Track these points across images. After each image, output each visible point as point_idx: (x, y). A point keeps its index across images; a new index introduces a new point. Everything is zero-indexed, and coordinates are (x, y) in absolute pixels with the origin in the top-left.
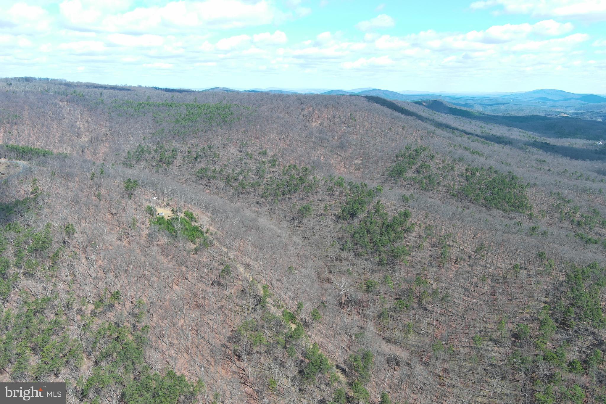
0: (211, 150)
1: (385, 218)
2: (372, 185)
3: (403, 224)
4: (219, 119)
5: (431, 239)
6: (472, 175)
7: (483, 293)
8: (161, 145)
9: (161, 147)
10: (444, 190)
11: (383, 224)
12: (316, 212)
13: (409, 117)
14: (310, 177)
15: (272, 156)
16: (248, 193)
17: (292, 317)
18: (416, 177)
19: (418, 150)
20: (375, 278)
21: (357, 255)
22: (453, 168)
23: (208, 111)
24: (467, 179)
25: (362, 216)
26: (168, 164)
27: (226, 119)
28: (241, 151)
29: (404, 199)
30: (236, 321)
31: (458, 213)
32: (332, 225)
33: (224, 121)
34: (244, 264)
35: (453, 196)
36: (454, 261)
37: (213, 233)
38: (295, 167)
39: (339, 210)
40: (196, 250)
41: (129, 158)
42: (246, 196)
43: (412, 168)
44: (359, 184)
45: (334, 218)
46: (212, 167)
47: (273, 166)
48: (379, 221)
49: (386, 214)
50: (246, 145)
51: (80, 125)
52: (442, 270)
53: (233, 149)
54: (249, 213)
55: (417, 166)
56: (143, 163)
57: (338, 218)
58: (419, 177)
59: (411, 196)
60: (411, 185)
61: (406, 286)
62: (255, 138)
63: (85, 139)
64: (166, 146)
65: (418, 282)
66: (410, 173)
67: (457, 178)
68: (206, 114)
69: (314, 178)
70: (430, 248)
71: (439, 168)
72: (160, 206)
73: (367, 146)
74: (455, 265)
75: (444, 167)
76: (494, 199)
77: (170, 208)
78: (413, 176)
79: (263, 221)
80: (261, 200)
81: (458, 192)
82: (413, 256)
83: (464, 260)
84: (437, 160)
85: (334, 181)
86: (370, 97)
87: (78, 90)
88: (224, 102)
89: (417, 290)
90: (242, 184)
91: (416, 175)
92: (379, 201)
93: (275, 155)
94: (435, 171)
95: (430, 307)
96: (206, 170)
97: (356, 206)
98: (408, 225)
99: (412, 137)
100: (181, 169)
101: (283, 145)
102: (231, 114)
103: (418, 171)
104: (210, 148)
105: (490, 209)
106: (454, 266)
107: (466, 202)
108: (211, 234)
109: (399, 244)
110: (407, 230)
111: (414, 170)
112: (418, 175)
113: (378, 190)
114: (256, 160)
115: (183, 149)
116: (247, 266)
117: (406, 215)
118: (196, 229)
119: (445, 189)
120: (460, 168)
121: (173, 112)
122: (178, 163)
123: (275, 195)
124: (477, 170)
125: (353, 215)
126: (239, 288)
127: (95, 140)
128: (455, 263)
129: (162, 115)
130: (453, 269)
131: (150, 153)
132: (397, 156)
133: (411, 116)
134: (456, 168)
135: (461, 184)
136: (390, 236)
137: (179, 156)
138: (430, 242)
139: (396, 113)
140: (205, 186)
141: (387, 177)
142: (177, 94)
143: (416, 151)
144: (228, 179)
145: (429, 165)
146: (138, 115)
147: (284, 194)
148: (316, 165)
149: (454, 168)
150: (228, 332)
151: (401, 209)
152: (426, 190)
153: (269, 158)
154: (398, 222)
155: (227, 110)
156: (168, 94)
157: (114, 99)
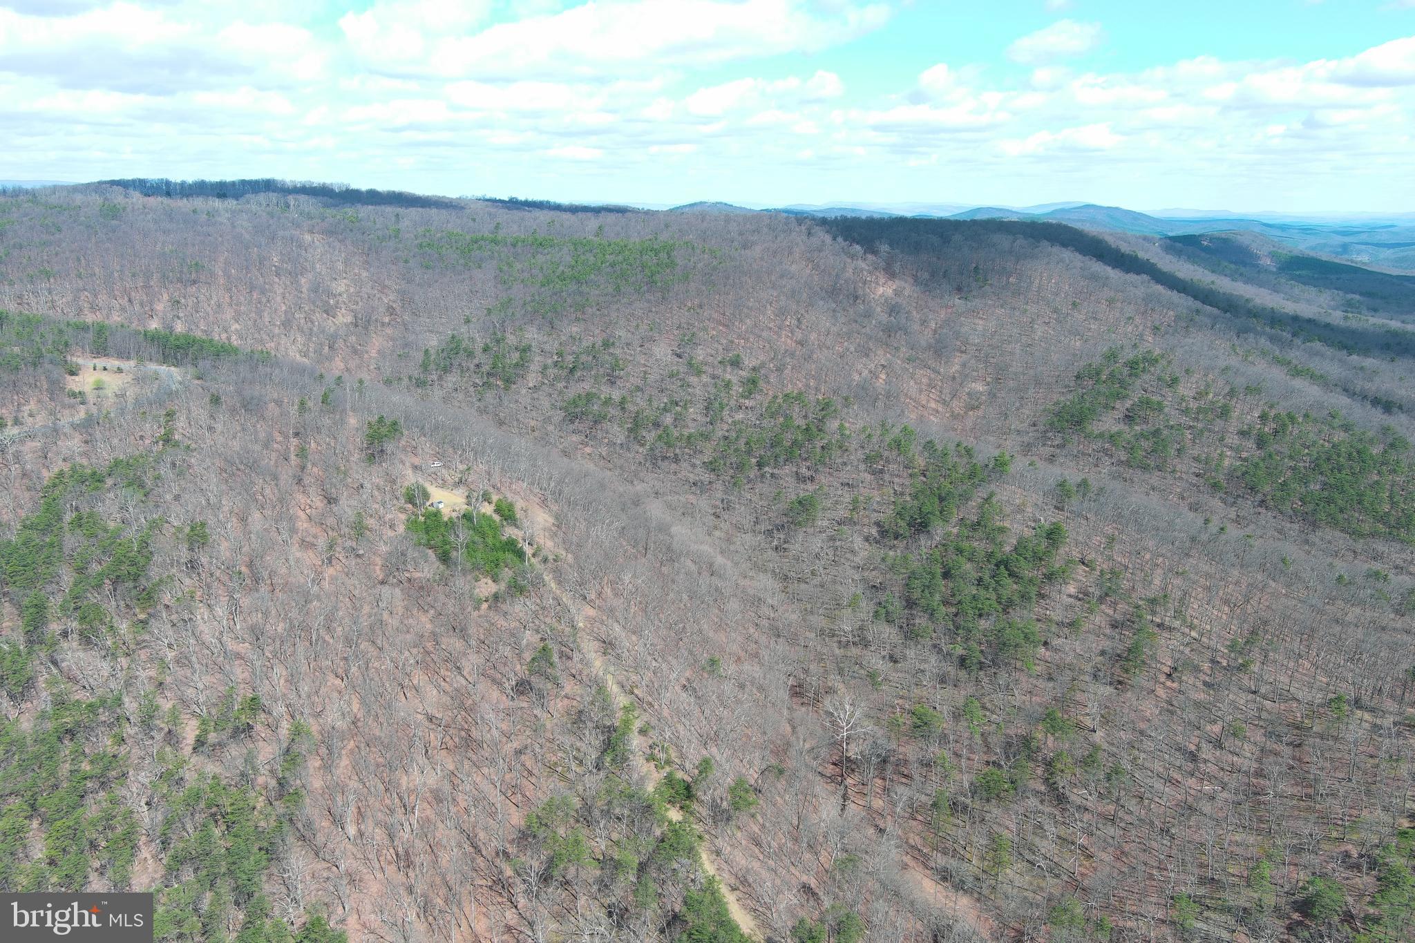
0: (611, 350)
1: (999, 540)
2: (986, 451)
3: (1041, 559)
4: (640, 277)
5: (1114, 604)
7: (1235, 770)
8: (499, 335)
9: (498, 341)
10: (1193, 470)
11: (990, 556)
12: (828, 514)
13: (1132, 277)
14: (833, 425)
15: (754, 369)
16: (676, 460)
17: (685, 793)
18: (1119, 434)
19: (1137, 363)
21: (910, 634)
24: (1261, 443)
25: (940, 530)
26: (508, 381)
27: (657, 278)
28: (679, 356)
32: (863, 551)
35: (1215, 486)
36: (1167, 670)
38: (799, 397)
39: (890, 512)
40: (496, 597)
41: (425, 367)
42: (674, 466)
43: (1113, 408)
44: (951, 446)
45: (874, 531)
46: (605, 391)
47: (749, 394)
49: (1002, 530)
50: (692, 341)
52: (1129, 694)
53: (662, 351)
55: (1128, 404)
57: (883, 533)
58: (1128, 432)
59: (1084, 484)
60: (1105, 451)
61: (1018, 728)
62: (719, 323)
63: (344, 318)
64: (511, 339)
65: (1050, 720)
66: (1109, 423)
67: (1232, 439)
69: (841, 427)
71: (1186, 412)
72: (444, 485)
74: (1169, 683)
75: (1199, 411)
76: (1329, 501)
77: (466, 488)
78: (1115, 429)
80: (706, 477)
81: (1231, 475)
82: (1056, 650)
83: (1197, 669)
84: (1186, 389)
85: (888, 439)
89: (1049, 744)
90: (666, 439)
92: (991, 495)
93: (763, 365)
94: (1175, 418)
95: (1076, 796)
96: (589, 397)
97: (932, 505)
98: (1057, 563)
99: (1130, 329)
100: (535, 396)
102: (672, 264)
103: (1129, 418)
104: (606, 345)
106: (1163, 684)
108: (545, 560)
109: (1018, 616)
111: (1118, 414)
112: (1127, 427)
113: (1000, 465)
114: (714, 377)
115: (547, 347)
119: (1196, 467)
120: (1246, 413)
122: (532, 379)
123: (740, 467)
124: (1292, 419)
126: (575, 703)
127: (363, 324)
128: (1169, 676)
130: (1161, 692)
131: (470, 355)
132: (1078, 377)
134: (1235, 414)
135: (1244, 455)
136: (1001, 591)
137: (536, 362)
138: (1111, 612)
140: (583, 438)
143: (1133, 365)
144: (636, 426)
145: (1159, 403)
146: (465, 265)
147: (760, 465)
149: (1228, 411)
151: (1048, 518)
152: (1145, 468)
153: (743, 373)
155: (663, 255)
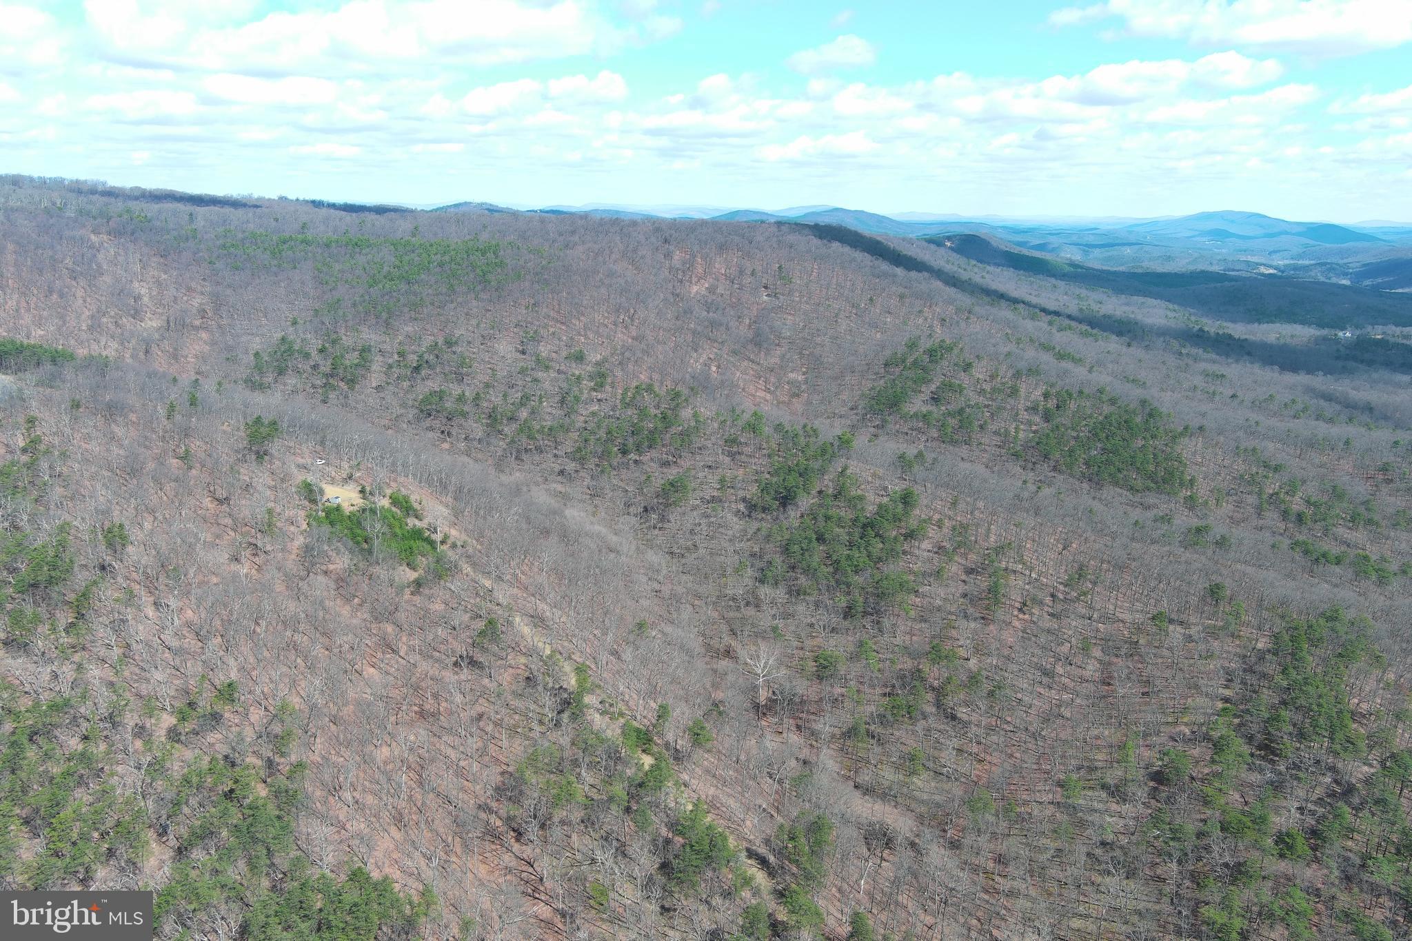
0: (454, 349)
1: (859, 507)
2: (830, 430)
3: (900, 520)
4: (472, 276)
5: (965, 556)
6: (1058, 407)
7: (1084, 680)
8: (335, 336)
9: (334, 342)
10: (994, 443)
11: (855, 520)
12: (699, 494)
13: (913, 274)
14: (686, 413)
15: (598, 364)
16: (539, 450)
17: (644, 739)
18: (930, 413)
19: (936, 351)
20: (838, 646)
21: (796, 593)
22: (1014, 392)
23: (447, 258)
24: (1047, 417)
25: (806, 502)
26: (352, 382)
27: (489, 276)
28: (523, 353)
29: (903, 463)
30: (513, 750)
31: (1026, 494)
32: (736, 524)
33: (484, 281)
34: (532, 617)
35: (1016, 455)
36: (1017, 605)
37: (459, 544)
38: (649, 389)
39: (754, 489)
40: (418, 584)
41: (259, 368)
42: (537, 458)
43: (920, 391)
44: (798, 428)
45: (742, 507)
46: (456, 390)
47: (599, 387)
48: (847, 514)
49: (861, 498)
50: (536, 339)
51: (142, 289)
52: (991, 627)
53: (505, 347)
54: (541, 497)
55: (933, 387)
56: (291, 381)
57: (752, 507)
58: (937, 411)
59: (920, 455)
60: (919, 430)
61: (907, 664)
62: (557, 321)
63: (152, 323)
64: (347, 341)
65: (936, 653)
66: (917, 404)
67: (1024, 415)
68: (441, 265)
69: (695, 415)
70: (964, 577)
71: (982, 392)
72: (333, 481)
73: (818, 340)
74: (1021, 616)
75: (994, 390)
76: (1109, 462)
77: (356, 484)
78: (924, 409)
79: (575, 515)
80: (571, 466)
81: (1026, 447)
82: (924, 596)
83: (1041, 603)
84: (979, 372)
85: (740, 423)
86: (825, 226)
87: (135, 206)
88: (484, 236)
89: (934, 673)
90: (525, 428)
91: (930, 408)
92: (845, 469)
93: (605, 360)
94: (974, 399)
95: (962, 713)
96: (441, 395)
97: (792, 480)
98: (913, 523)
99: (921, 321)
100: (382, 395)
101: (621, 337)
102: (501, 265)
103: (935, 400)
104: (449, 344)
105: (1099, 485)
106: (1017, 616)
107: (1045, 468)
108: (454, 546)
109: (892, 569)
110: (910, 535)
111: (926, 396)
112: (934, 407)
113: (844, 443)
114: (559, 372)
115: (387, 347)
116: (538, 621)
117: (907, 499)
118: (417, 534)
119: (997, 440)
120: (1031, 392)
121: (361, 260)
122: (375, 379)
123: (605, 455)
124: (1070, 395)
125: (786, 500)
126: (519, 671)
127: (177, 326)
128: (1020, 610)
129: (337, 267)
130: (1016, 623)
131: (307, 356)
132: (886, 365)
133: (920, 271)
134: (1022, 392)
135: (1034, 428)
136: (870, 548)
137: (377, 365)
138: (963, 562)
139: (884, 266)
140: (439, 434)
141: (864, 411)
142: (372, 216)
143: (931, 353)
144: (493, 419)
145: (960, 386)
146: (279, 266)
147: (624, 452)
148: (701, 385)
149: (1017, 391)
150: (493, 776)
151: (896, 487)
152: (954, 442)
153: (589, 368)
154: (890, 516)
155: (490, 255)
156: (349, 218)
157: (221, 230)
